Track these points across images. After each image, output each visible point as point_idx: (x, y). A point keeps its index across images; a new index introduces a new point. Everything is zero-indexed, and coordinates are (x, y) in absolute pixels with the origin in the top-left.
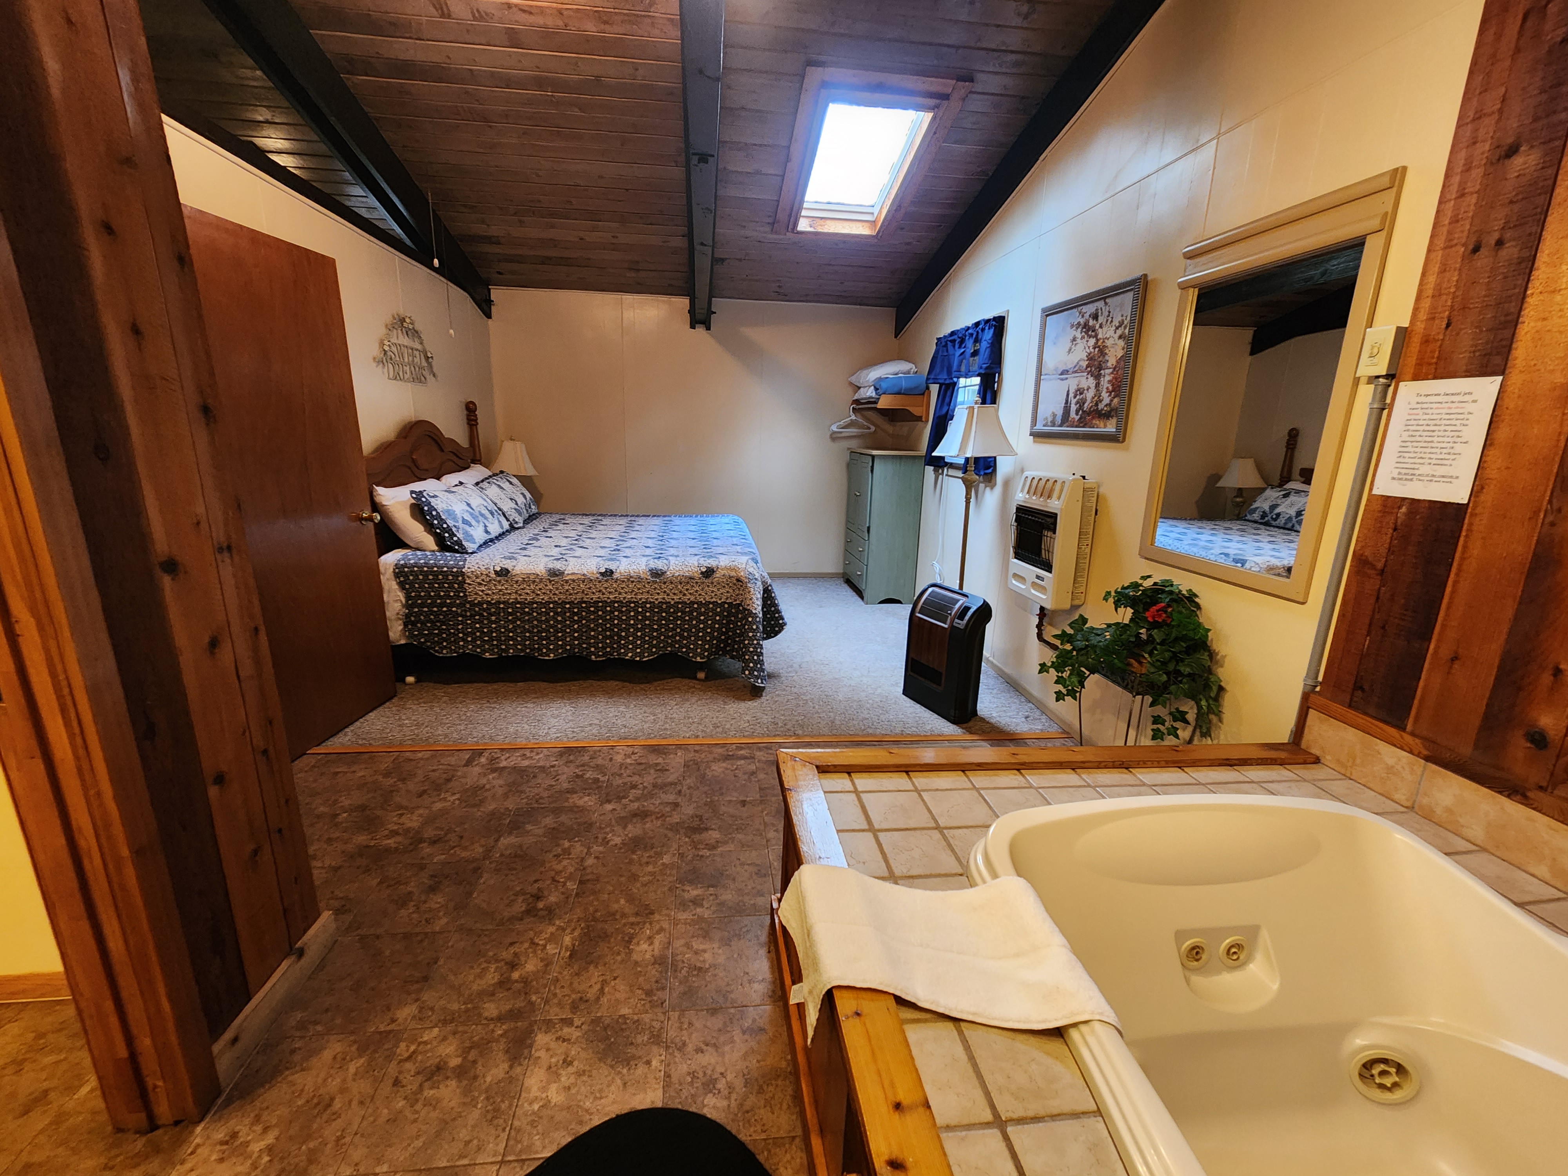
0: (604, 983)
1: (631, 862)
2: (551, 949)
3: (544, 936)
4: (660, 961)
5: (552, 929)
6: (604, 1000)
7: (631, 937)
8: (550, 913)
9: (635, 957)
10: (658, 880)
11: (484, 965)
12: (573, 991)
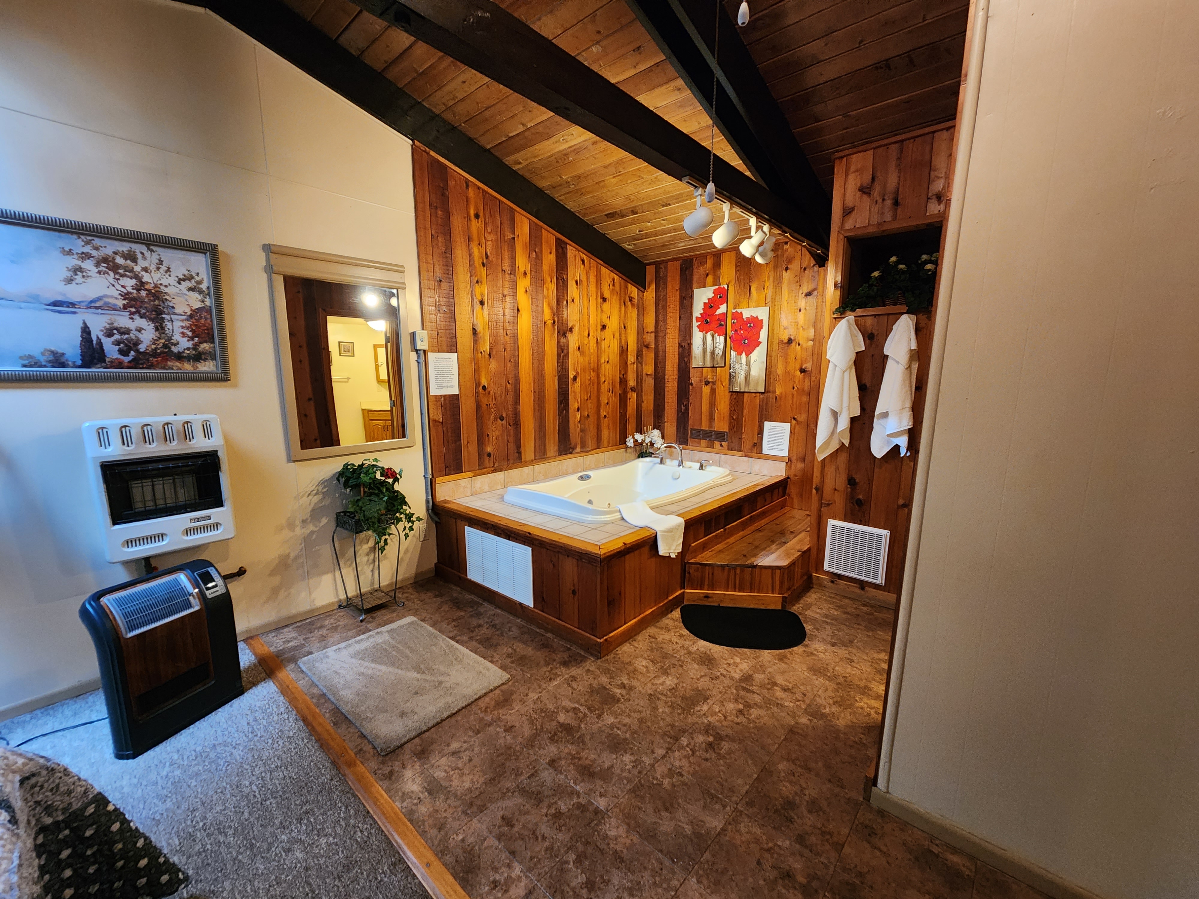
0: (698, 679)
1: (634, 733)
2: (716, 708)
3: (717, 718)
4: (666, 673)
5: (711, 719)
6: (703, 674)
7: (670, 690)
8: (708, 729)
9: (676, 681)
10: (630, 710)
11: (757, 721)
12: (714, 684)
